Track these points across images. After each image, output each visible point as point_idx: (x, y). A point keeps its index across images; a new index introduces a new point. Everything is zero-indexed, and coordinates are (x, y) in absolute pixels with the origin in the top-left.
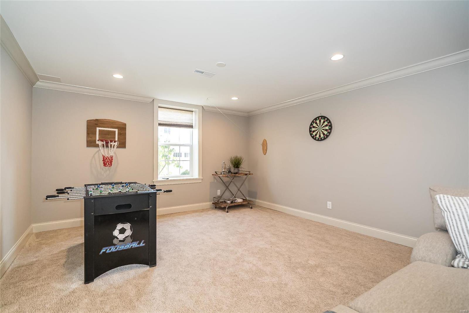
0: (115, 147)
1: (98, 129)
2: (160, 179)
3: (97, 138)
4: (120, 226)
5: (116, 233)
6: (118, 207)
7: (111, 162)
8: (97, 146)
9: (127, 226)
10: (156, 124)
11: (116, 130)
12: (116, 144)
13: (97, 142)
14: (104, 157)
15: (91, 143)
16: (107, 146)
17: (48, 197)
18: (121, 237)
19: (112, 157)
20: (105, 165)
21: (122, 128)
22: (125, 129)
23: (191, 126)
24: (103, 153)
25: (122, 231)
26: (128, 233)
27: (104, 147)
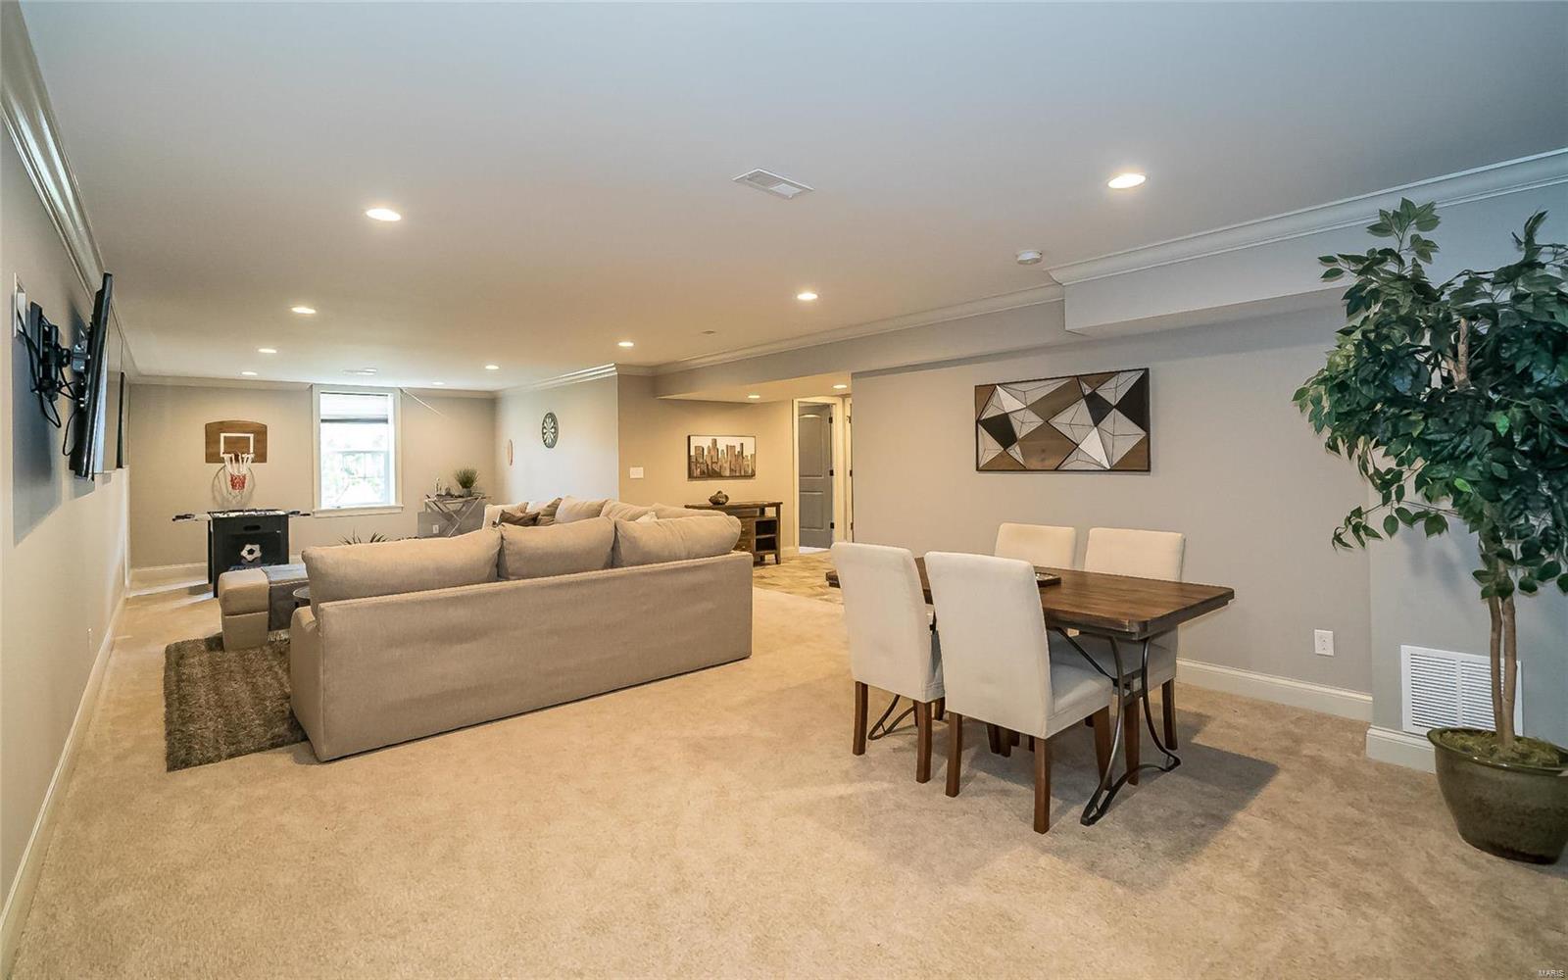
0: (250, 461)
1: (222, 435)
2: (324, 507)
3: (222, 450)
4: (248, 547)
5: (244, 553)
6: (246, 528)
7: (243, 483)
8: (222, 461)
9: (256, 547)
10: (316, 421)
11: (251, 436)
12: (251, 456)
13: (222, 455)
14: (232, 476)
15: (212, 457)
16: (237, 460)
17: (178, 517)
18: (250, 558)
19: (244, 477)
20: (234, 486)
21: (261, 432)
22: (266, 432)
23: (386, 421)
24: (231, 471)
25: (251, 552)
26: (258, 554)
27: (231, 461)
